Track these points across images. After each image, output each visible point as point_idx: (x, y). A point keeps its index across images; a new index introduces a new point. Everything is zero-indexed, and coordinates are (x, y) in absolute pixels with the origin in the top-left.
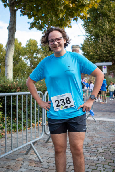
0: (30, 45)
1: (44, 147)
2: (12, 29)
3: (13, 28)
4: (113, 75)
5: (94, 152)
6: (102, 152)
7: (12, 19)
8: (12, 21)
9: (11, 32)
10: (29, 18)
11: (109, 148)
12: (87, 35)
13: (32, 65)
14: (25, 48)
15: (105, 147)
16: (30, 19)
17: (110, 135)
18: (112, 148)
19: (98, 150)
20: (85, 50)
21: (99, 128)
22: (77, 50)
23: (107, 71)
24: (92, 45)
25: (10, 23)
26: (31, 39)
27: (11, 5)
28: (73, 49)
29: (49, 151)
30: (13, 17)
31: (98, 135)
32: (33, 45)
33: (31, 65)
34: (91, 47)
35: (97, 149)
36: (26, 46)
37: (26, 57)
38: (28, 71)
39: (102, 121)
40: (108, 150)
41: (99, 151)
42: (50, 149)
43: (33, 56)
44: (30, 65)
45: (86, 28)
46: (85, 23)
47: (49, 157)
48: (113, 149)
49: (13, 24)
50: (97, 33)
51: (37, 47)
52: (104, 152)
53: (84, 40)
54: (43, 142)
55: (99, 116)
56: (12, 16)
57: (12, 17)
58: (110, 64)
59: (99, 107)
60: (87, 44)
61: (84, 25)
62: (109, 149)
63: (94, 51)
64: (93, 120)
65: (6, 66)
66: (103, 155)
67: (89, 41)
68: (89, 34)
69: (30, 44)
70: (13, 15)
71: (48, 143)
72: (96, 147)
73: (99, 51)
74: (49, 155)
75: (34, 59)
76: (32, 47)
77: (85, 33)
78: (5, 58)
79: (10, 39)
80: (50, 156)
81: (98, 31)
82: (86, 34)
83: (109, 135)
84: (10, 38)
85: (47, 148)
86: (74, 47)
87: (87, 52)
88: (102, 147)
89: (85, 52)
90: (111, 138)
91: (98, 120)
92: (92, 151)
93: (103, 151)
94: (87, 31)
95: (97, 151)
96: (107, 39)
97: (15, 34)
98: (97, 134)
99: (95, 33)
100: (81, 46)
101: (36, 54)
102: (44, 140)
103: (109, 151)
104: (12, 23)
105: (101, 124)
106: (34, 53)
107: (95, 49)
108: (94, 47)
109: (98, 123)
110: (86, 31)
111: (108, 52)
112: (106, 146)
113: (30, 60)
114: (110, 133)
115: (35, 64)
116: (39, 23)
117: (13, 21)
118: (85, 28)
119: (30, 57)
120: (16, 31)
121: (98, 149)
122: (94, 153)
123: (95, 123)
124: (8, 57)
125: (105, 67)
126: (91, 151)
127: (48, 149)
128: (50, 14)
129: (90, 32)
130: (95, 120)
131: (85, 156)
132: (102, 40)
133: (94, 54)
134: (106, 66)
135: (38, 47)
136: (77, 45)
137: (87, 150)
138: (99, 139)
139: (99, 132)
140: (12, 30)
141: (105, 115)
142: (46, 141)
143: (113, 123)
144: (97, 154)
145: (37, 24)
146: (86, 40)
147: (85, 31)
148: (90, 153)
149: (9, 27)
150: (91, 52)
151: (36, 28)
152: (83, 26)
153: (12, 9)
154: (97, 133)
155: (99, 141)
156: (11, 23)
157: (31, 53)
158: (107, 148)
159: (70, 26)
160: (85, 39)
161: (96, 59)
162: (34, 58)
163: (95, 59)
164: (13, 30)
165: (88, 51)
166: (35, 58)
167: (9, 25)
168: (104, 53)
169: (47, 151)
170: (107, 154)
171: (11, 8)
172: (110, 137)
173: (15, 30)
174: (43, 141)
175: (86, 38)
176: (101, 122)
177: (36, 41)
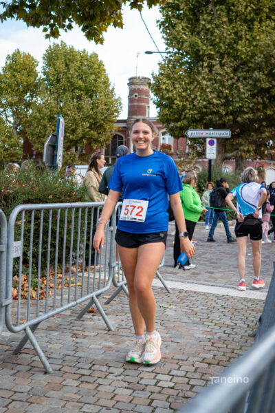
0: (15, 67)
1: (6, 367)
4: (234, 164)
5: (147, 385)
6: (169, 388)
11: (189, 375)
12: (169, 52)
13: (18, 125)
15: (179, 373)
17: (201, 336)
18: (197, 375)
19: (158, 382)
20: (162, 92)
21: (173, 314)
23: (218, 152)
26: (19, 52)
28: (133, 87)
29: (16, 382)
33: (16, 125)
34: (177, 86)
35: (154, 378)
36: (5, 69)
37: (4, 101)
38: (8, 140)
39: (186, 292)
40: (187, 380)
41: (159, 384)
42: (21, 374)
43: (21, 100)
44: (14, 123)
45: (168, 31)
46: (168, 18)
47: (13, 400)
48: (201, 379)
50: (197, 47)
51: (36, 75)
52: (172, 388)
54: (6, 351)
58: (226, 134)
61: (163, 24)
62: (190, 378)
64: (162, 289)
66: (168, 398)
68: (176, 50)
69: (16, 65)
71: (21, 353)
72: (152, 372)
74: (15, 392)
75: (25, 110)
76: (19, 74)
77: (166, 46)
80: (16, 396)
82: (167, 49)
83: (198, 335)
85: (12, 369)
86: (135, 81)
87: (168, 99)
88: (170, 371)
89: (162, 98)
90: (202, 343)
91: (177, 290)
92: (140, 382)
93: (171, 384)
95: (156, 385)
96: (222, 65)
98: (166, 331)
99: (191, 48)
100: (152, 82)
101: (32, 96)
102: (11, 344)
103: (188, 384)
105: (181, 300)
106: (25, 92)
109: (175, 299)
110: (167, 40)
111: (223, 100)
112: (182, 368)
113: (13, 112)
114: (202, 328)
115: (26, 121)
119: (13, 102)
121: (159, 377)
122: (143, 390)
123: (166, 298)
125: (211, 143)
126: (138, 383)
127: (15, 374)
129: (179, 44)
130: (166, 288)
131: (118, 400)
132: (210, 67)
133: (185, 106)
134: (215, 140)
135: (39, 76)
136: (145, 78)
137: (128, 379)
139: (172, 326)
141: (198, 274)
142: (14, 348)
143: (215, 299)
144: (152, 393)
146: (166, 66)
147: (164, 41)
148: (134, 390)
150: (178, 99)
152: (162, 27)
154: (166, 327)
157: (18, 90)
158: (185, 376)
160: (162, 62)
162: (26, 107)
163: (188, 118)
165: (170, 94)
166: (28, 105)
168: (213, 104)
169: (13, 378)
170: (180, 395)
172: (200, 341)
174: (7, 348)
176: (183, 294)
177: (33, 59)
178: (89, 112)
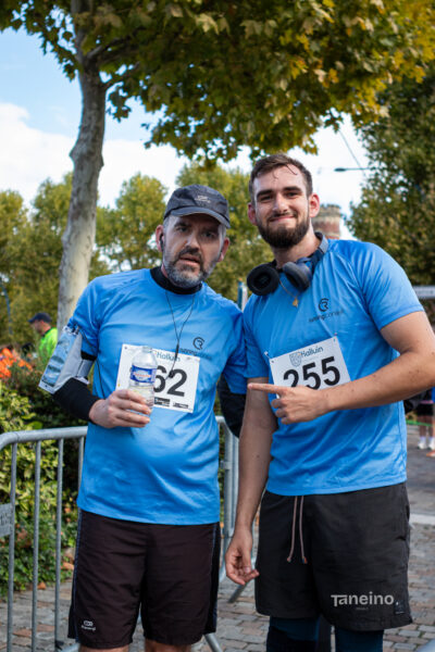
0: (134, 199)
2: (88, 159)
3: (90, 154)
5: (409, 637)
7: (90, 118)
8: (89, 126)
9: (85, 172)
10: (147, 110)
12: (374, 168)
14: (112, 212)
16: (150, 114)
19: (422, 633)
20: (368, 230)
22: (329, 224)
24: (396, 211)
25: (80, 135)
26: (139, 176)
27: (87, 63)
29: (245, 632)
30: (92, 112)
31: (421, 578)
32: (148, 201)
34: (391, 220)
35: (417, 630)
36: (119, 203)
37: (118, 250)
39: (434, 528)
41: (425, 636)
42: (249, 624)
43: (144, 246)
45: (370, 137)
49: (94, 140)
50: (420, 162)
53: (364, 189)
55: (426, 509)
56: (91, 108)
57: (88, 113)
59: (423, 472)
60: (374, 205)
63: (404, 237)
65: (61, 300)
67: (382, 195)
68: (384, 165)
69: (137, 196)
70: (95, 105)
71: (237, 601)
73: (424, 236)
74: (249, 643)
75: (150, 261)
76: (141, 208)
77: (368, 160)
78: (61, 271)
79: (81, 197)
80: (251, 647)
81: (423, 155)
82: (370, 163)
84: (81, 193)
92: (400, 633)
94: (375, 153)
95: (420, 636)
97: (97, 176)
98: (419, 577)
99: (410, 163)
104: (90, 135)
105: (430, 537)
106: (148, 234)
107: (406, 228)
108: (403, 217)
109: (421, 536)
110: (371, 150)
113: (132, 265)
116: (186, 129)
117: (92, 127)
118: (370, 141)
119: (132, 250)
120: (102, 164)
121: (422, 628)
122: (406, 642)
124: (72, 268)
126: (397, 634)
127: (240, 624)
128: (238, 109)
129: (389, 156)
133: (403, 249)
136: (332, 206)
138: (424, 594)
139: (425, 569)
140: (87, 164)
142: (228, 597)
144: (418, 645)
145: (177, 132)
146: (371, 188)
147: (365, 151)
148: (395, 643)
149: (78, 151)
150: (393, 240)
151: (174, 145)
152: (360, 132)
153: (89, 80)
154: (417, 571)
155: (426, 600)
156: (84, 136)
157: (139, 232)
159: (312, 146)
160: (365, 184)
161: (413, 267)
162: (151, 257)
164: (93, 162)
167: (79, 142)
169: (239, 629)
171: (86, 78)
173: (98, 163)
175: (370, 180)
176: (431, 530)
177: (160, 185)
178: (247, 261)
